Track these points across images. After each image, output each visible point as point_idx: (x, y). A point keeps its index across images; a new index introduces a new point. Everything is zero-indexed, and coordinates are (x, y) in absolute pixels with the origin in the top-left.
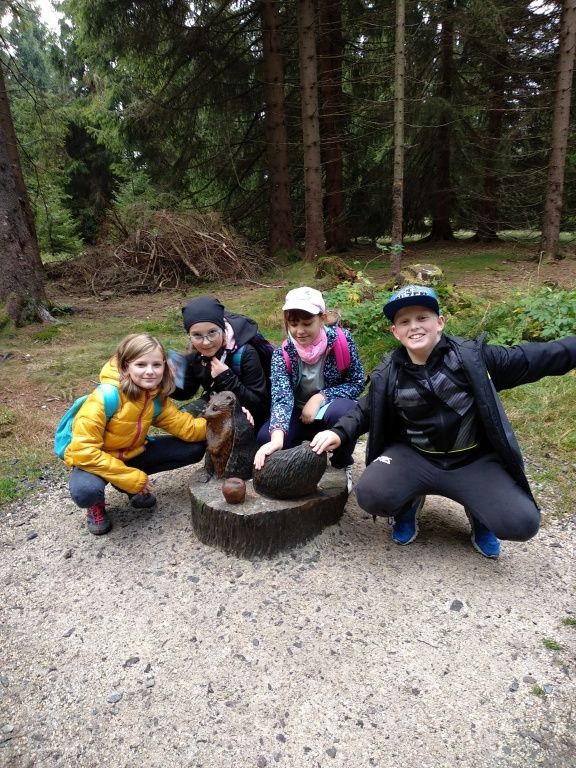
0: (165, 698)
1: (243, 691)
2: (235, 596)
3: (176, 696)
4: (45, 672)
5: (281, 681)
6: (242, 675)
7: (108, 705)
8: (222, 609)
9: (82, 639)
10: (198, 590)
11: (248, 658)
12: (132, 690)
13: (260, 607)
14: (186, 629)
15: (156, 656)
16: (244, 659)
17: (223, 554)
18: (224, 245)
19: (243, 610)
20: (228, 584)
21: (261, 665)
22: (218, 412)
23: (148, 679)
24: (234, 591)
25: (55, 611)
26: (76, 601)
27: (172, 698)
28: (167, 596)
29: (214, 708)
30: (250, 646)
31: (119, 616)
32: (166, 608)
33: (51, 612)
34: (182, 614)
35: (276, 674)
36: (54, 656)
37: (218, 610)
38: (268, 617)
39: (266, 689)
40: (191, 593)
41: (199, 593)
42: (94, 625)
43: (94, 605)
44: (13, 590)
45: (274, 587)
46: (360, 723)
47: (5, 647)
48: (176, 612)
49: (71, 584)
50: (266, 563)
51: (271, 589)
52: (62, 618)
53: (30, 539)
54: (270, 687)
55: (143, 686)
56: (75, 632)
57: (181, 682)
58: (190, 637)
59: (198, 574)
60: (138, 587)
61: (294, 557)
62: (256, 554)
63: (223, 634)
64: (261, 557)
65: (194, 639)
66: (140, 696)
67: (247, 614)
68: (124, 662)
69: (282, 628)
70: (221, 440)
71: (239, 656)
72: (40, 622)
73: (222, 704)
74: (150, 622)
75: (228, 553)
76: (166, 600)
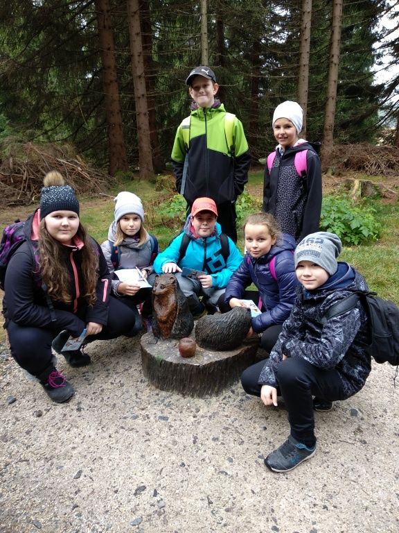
0: (178, 514)
1: (234, 498)
2: (201, 427)
3: (185, 511)
4: (69, 510)
5: (259, 486)
6: (229, 487)
7: (133, 528)
8: (195, 438)
9: (91, 478)
10: (171, 426)
11: (229, 473)
12: (148, 512)
13: (223, 433)
14: (173, 458)
15: (158, 483)
16: (226, 474)
17: (180, 396)
18: (79, 168)
19: (211, 437)
20: (192, 419)
21: (241, 476)
22: (165, 289)
23: (158, 502)
24: (199, 423)
25: (58, 459)
26: (74, 448)
27: (183, 513)
28: (148, 434)
29: (217, 515)
30: (227, 463)
31: (115, 455)
32: (152, 444)
33: (55, 460)
34: (166, 446)
35: (254, 481)
36: (72, 496)
37: (193, 439)
38: (232, 439)
39: (251, 494)
40: (167, 429)
41: (172, 429)
42: (97, 465)
43: (91, 450)
44: (14, 447)
45: (226, 416)
47: (25, 495)
48: (161, 445)
49: (63, 435)
50: (214, 399)
51: (225, 418)
52: (67, 465)
53: (10, 403)
54: (253, 492)
55: (156, 508)
56: (83, 474)
57: (185, 499)
58: (179, 464)
59: (166, 414)
60: (121, 430)
61: (233, 392)
62: (207, 393)
63: (203, 457)
64: (211, 395)
65: (183, 465)
66: (156, 515)
67: (215, 439)
68: (134, 491)
69: (245, 446)
70: (168, 311)
71: (222, 472)
72: (49, 470)
73: (222, 511)
74: (142, 456)
75: (184, 395)
76: (148, 437)
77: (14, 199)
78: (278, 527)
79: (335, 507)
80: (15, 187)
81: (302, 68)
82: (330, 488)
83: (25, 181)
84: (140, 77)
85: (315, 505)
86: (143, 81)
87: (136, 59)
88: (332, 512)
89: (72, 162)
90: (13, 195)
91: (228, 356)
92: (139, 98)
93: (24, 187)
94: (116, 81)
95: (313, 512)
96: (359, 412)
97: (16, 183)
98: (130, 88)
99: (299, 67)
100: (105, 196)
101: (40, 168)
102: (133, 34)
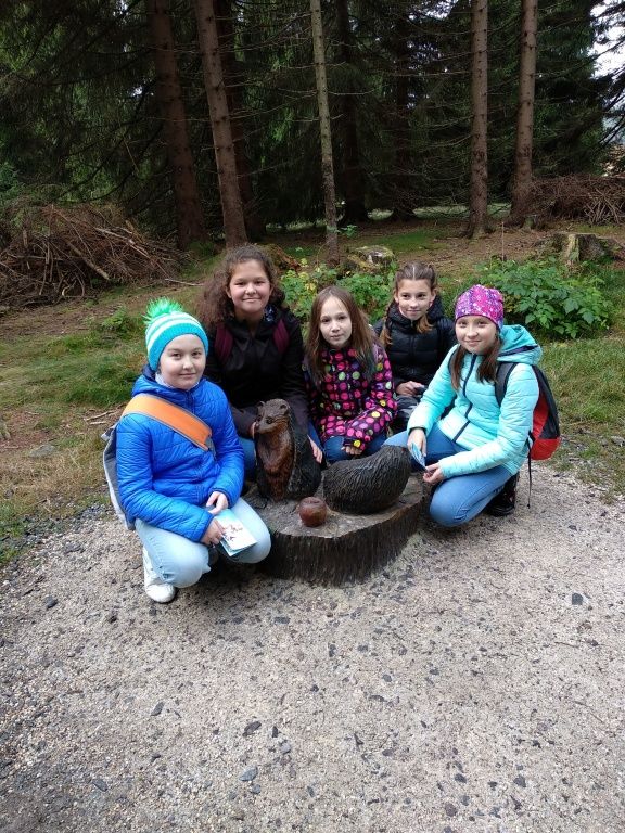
0: (311, 761)
1: (396, 735)
2: (340, 631)
3: (322, 757)
4: (146, 762)
5: (433, 716)
6: (387, 719)
7: (245, 785)
8: (332, 648)
9: (177, 714)
10: (294, 631)
11: (385, 697)
12: (265, 761)
13: (374, 638)
14: (300, 678)
15: (279, 716)
16: (382, 699)
17: (305, 586)
18: (131, 241)
19: (357, 645)
20: (326, 620)
21: (404, 701)
22: (274, 425)
23: (281, 744)
24: (337, 625)
25: (126, 687)
26: (149, 670)
27: (318, 759)
28: (260, 645)
29: (371, 761)
30: (383, 684)
31: (212, 678)
32: (266, 658)
33: (121, 690)
34: (288, 662)
35: (425, 708)
36: (150, 741)
37: (328, 649)
38: (388, 648)
39: (421, 728)
40: (288, 636)
41: (296, 635)
42: (184, 694)
43: (175, 671)
44: (58, 673)
45: (379, 613)
46: (536, 744)
47: (80, 742)
48: (280, 661)
49: (132, 651)
50: (359, 587)
51: (375, 616)
52: (141, 695)
53: (49, 607)
54: (424, 725)
55: (278, 754)
56: (165, 707)
57: (321, 739)
58: (310, 687)
59: (284, 615)
60: (219, 640)
61: (387, 576)
62: (347, 580)
63: (345, 676)
64: (352, 582)
65: (315, 688)
66: (278, 765)
67: (363, 648)
68: (243, 731)
69: (409, 656)
70: (280, 457)
71: (376, 697)
72: (113, 705)
73: (378, 754)
74: (253, 678)
75: (311, 584)
76: (260, 649)
77: (33, 294)
78: (464, 775)
79: (551, 743)
80: (34, 276)
81: (477, 57)
82: (543, 714)
83: (49, 266)
84: (217, 89)
85: (520, 741)
86: (222, 94)
87: (210, 59)
88: (547, 751)
89: (119, 231)
90: (32, 289)
91: (376, 522)
92: (218, 123)
93: (48, 276)
94: (180, 98)
95: (517, 751)
96: (584, 597)
97: (36, 270)
98: (202, 108)
99: (471, 56)
100: (172, 283)
101: (70, 244)
102: (203, 19)
